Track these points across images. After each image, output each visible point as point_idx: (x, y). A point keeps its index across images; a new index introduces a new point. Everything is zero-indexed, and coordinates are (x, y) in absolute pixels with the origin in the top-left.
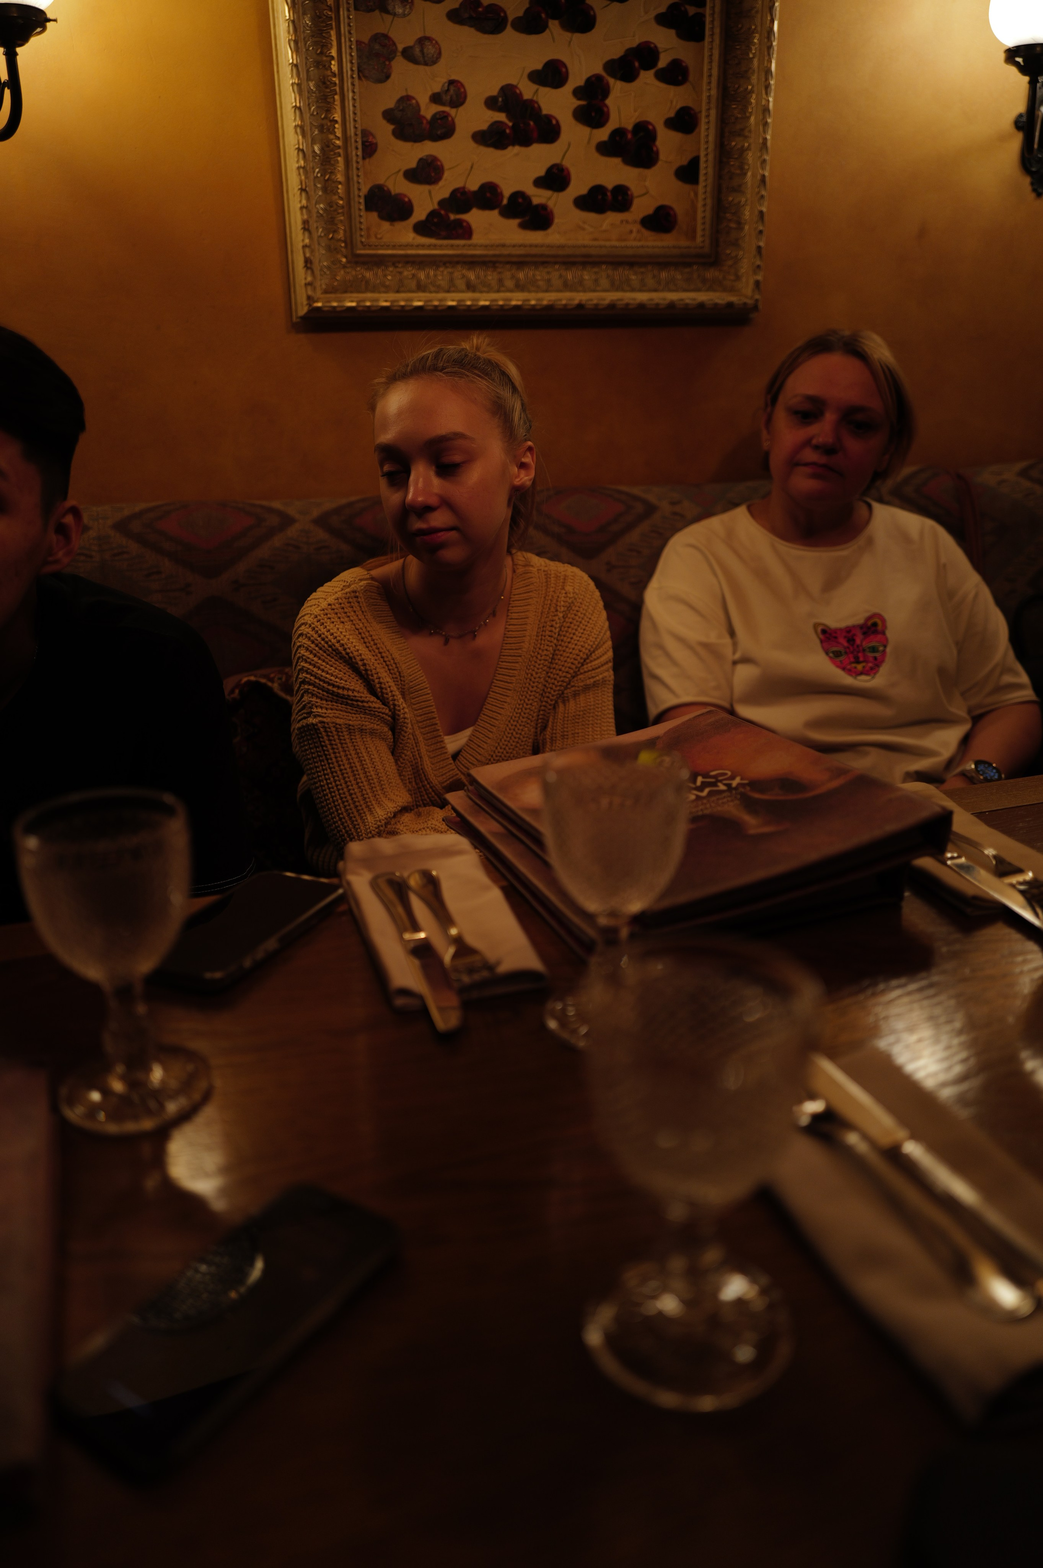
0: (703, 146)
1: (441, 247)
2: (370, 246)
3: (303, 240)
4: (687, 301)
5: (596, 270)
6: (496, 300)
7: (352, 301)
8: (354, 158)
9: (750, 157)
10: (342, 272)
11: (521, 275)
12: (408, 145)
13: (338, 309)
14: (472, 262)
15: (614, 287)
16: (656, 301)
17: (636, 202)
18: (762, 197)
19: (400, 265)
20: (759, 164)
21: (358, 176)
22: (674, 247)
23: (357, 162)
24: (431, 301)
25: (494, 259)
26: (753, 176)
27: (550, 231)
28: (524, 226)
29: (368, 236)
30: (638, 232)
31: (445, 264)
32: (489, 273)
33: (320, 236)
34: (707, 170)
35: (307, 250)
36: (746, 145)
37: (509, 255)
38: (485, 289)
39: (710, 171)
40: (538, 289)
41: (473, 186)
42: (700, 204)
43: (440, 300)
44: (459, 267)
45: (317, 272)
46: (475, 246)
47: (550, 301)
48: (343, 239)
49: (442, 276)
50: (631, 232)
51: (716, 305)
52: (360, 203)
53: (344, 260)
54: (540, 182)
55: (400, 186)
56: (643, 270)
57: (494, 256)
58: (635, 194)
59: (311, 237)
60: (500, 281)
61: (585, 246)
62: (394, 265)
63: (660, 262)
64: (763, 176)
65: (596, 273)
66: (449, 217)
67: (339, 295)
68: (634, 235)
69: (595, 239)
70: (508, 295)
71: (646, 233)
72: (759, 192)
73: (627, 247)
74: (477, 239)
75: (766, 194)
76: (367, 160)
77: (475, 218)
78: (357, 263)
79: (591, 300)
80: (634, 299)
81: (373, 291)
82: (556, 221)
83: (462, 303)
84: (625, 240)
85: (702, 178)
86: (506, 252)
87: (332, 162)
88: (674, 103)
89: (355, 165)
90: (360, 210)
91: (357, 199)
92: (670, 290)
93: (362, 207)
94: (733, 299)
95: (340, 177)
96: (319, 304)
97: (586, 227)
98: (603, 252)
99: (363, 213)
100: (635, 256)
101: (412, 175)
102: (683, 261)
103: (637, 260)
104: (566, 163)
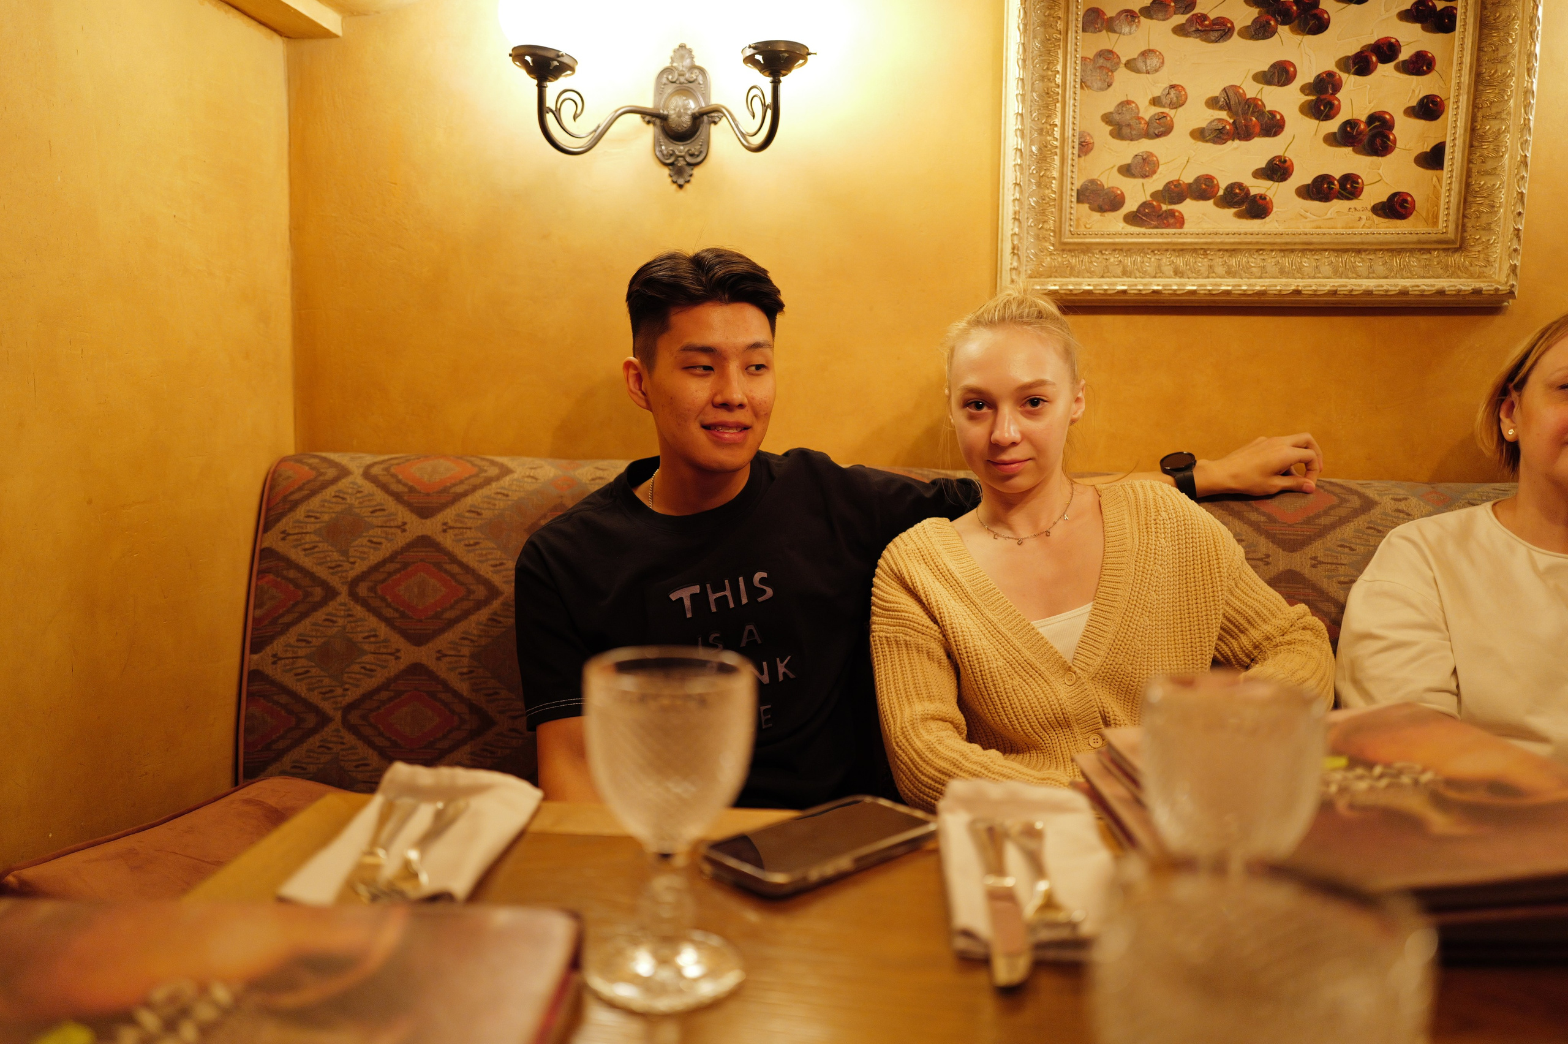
0: (1450, 132)
1: (1150, 235)
2: (1078, 235)
3: (1012, 229)
4: (1424, 288)
5: (1317, 257)
6: (1205, 285)
7: (1055, 285)
8: (1070, 157)
10: (1049, 259)
11: (1233, 262)
12: (1125, 144)
14: (1181, 250)
15: (1337, 274)
16: (1386, 288)
17: (1366, 191)
19: (1107, 253)
21: (1072, 172)
22: (1411, 233)
23: (1073, 160)
24: (1135, 285)
25: (1205, 247)
27: (1267, 219)
28: (1239, 215)
29: (1078, 226)
30: (1369, 219)
31: (1153, 251)
32: (1200, 260)
33: (1030, 226)
34: (1454, 157)
35: (1015, 238)
36: (1503, 127)
37: (1222, 243)
38: (1194, 275)
39: (1458, 155)
40: (1252, 275)
41: (1188, 178)
42: (1443, 191)
43: (1145, 285)
44: (1168, 254)
45: (1024, 259)
46: (1186, 235)
47: (1263, 286)
48: (1052, 228)
49: (1150, 262)
50: (1360, 219)
51: (1459, 291)
52: (1072, 196)
53: (1052, 248)
54: (1259, 174)
55: (1113, 181)
56: (1371, 257)
57: (1206, 243)
58: (1366, 182)
59: (1020, 227)
60: (1211, 268)
61: (1305, 234)
62: (1101, 252)
63: (1395, 249)
64: (1524, 157)
65: (1317, 260)
66: (1161, 208)
67: (1042, 280)
68: (1363, 222)
69: (1318, 227)
70: (1218, 280)
71: (1378, 220)
72: (1518, 173)
73: (1354, 234)
74: (1187, 228)
76: (1083, 158)
77: (1188, 208)
78: (1063, 250)
79: (1309, 286)
80: (1359, 285)
81: (1076, 277)
82: (1275, 210)
83: (1167, 287)
84: (1352, 227)
85: (1447, 163)
86: (1218, 239)
87: (1049, 160)
88: (1417, 92)
89: (1070, 162)
90: (1071, 202)
91: (1069, 192)
92: (1403, 277)
93: (1074, 199)
94: (1483, 285)
95: (1055, 174)
97: (1308, 214)
98: (1327, 239)
99: (1074, 205)
100: (1363, 243)
101: (1126, 171)
102: (1423, 247)
103: (1365, 247)
104: (1289, 155)
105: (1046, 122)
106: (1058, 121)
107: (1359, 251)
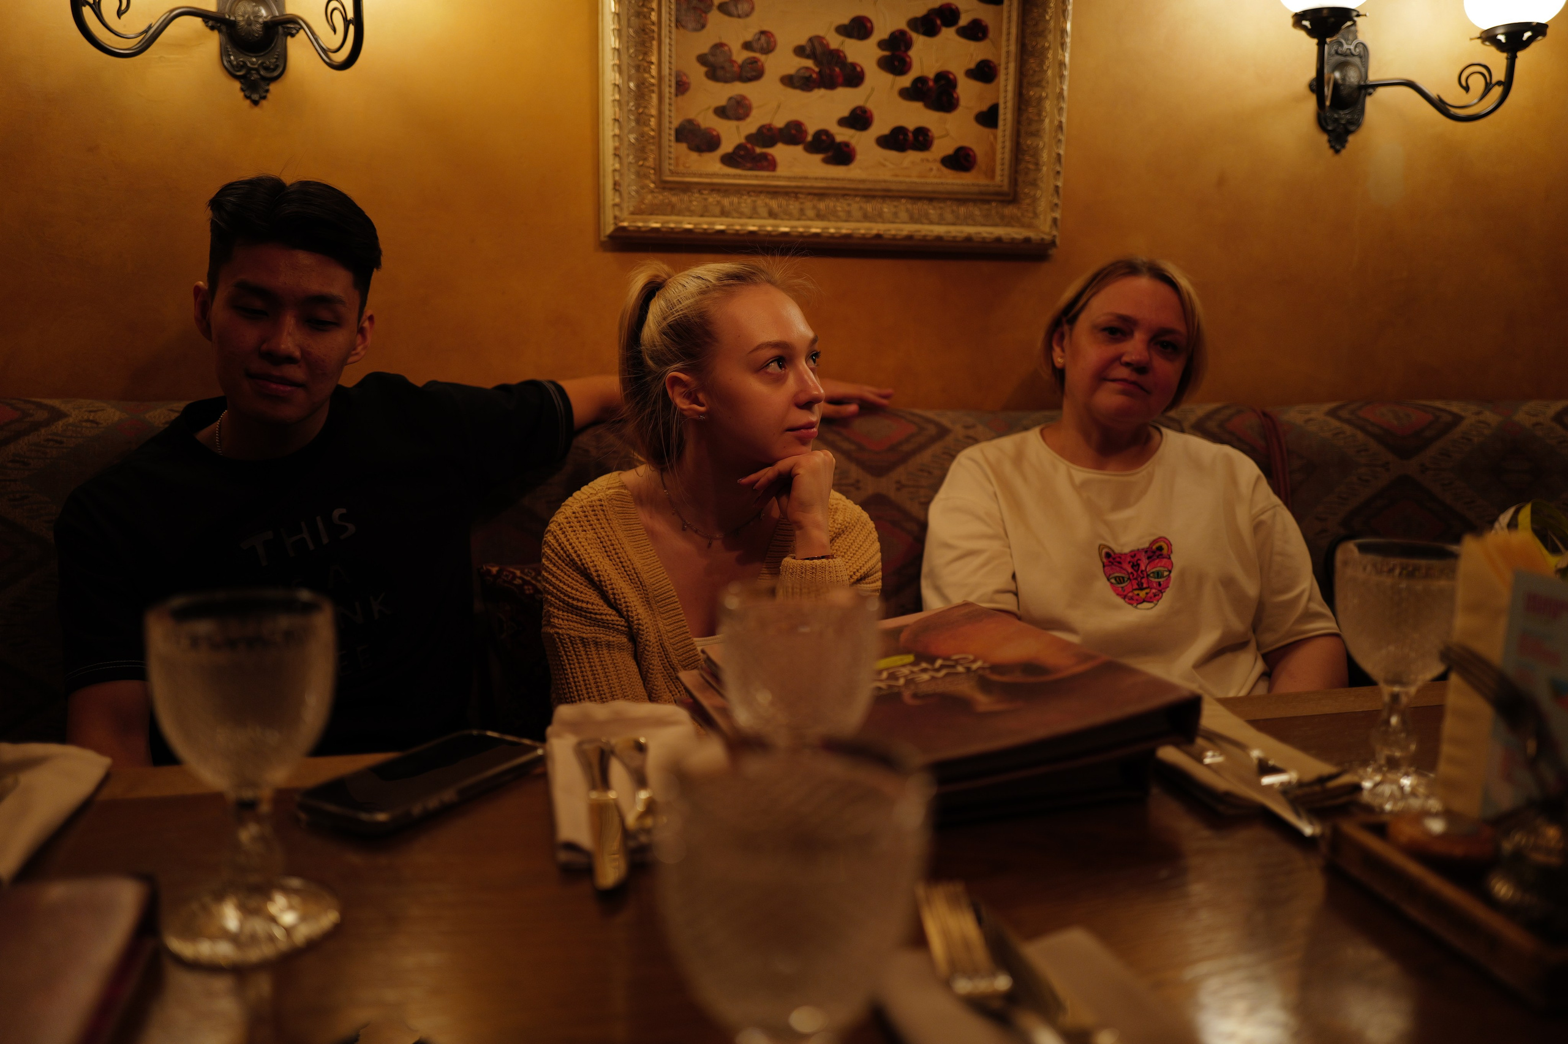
0: (1002, 95)
1: (746, 177)
2: (677, 174)
3: (613, 165)
4: (985, 235)
5: (895, 203)
6: (796, 227)
7: (657, 222)
8: (667, 95)
9: (1048, 105)
10: (650, 197)
11: (822, 206)
12: (719, 86)
13: (643, 229)
14: (774, 192)
15: (913, 220)
16: (954, 234)
17: (936, 144)
18: (1060, 141)
19: (706, 192)
20: (1056, 111)
21: (670, 111)
22: (973, 185)
23: (670, 98)
24: (732, 225)
25: (796, 190)
26: (1051, 122)
27: (852, 166)
28: (827, 161)
29: (677, 165)
30: (938, 170)
31: (748, 193)
32: (791, 203)
33: (631, 163)
34: (1006, 116)
35: (617, 174)
36: (1044, 94)
37: (812, 187)
38: (787, 217)
39: (1009, 116)
40: (839, 219)
41: (779, 123)
42: (999, 146)
43: (741, 225)
44: (762, 197)
45: (625, 195)
46: (779, 178)
47: (848, 229)
48: (653, 166)
49: (746, 203)
50: (931, 170)
51: (1013, 239)
52: (670, 134)
53: (652, 185)
54: (843, 122)
55: (709, 122)
56: (942, 205)
57: (797, 187)
58: (936, 136)
59: (621, 163)
60: (802, 211)
61: (885, 181)
62: (700, 192)
63: (960, 198)
64: (1061, 122)
65: (896, 207)
66: (754, 151)
67: (645, 217)
68: (934, 172)
69: (896, 176)
70: (809, 223)
71: (946, 171)
72: (1056, 136)
73: (926, 183)
74: (781, 171)
75: (1063, 139)
76: (680, 98)
77: (780, 152)
78: (664, 189)
79: (889, 230)
80: (932, 231)
81: (678, 214)
82: (858, 157)
83: (763, 229)
84: (925, 177)
85: (1001, 123)
86: (808, 184)
87: (647, 98)
88: (975, 56)
89: (667, 101)
90: (670, 140)
91: (667, 131)
92: (968, 225)
93: (673, 138)
94: (1031, 234)
95: (654, 112)
96: (625, 224)
97: (887, 163)
98: (903, 187)
99: (673, 144)
100: (934, 192)
101: (722, 112)
102: (982, 198)
103: (936, 195)
104: (870, 106)
105: (643, 59)
106: (655, 59)
107: (931, 200)
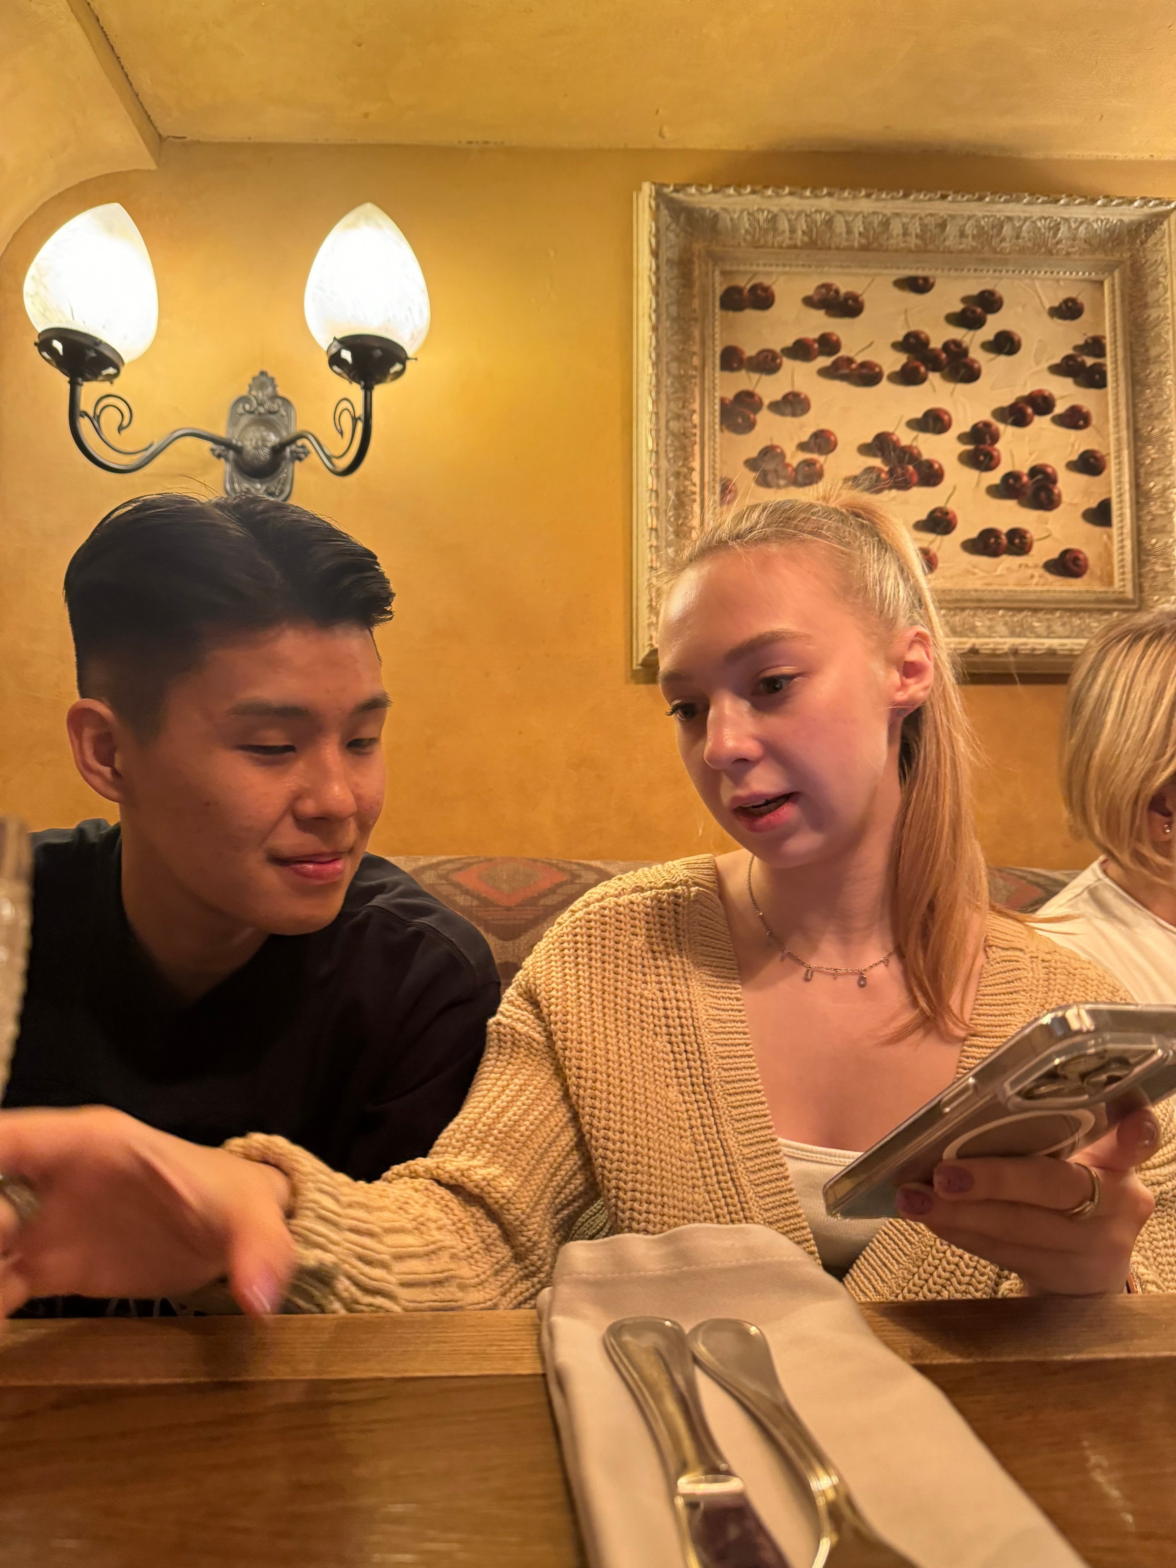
0: (1115, 487)
3: (649, 579)
5: (991, 615)
8: (711, 504)
12: (770, 490)
15: (1014, 632)
16: (1070, 647)
17: (1036, 546)
22: (1086, 592)
23: (714, 508)
27: (934, 575)
30: (1041, 576)
34: (1121, 512)
35: (653, 589)
36: (1168, 484)
39: (1125, 512)
42: (1116, 547)
50: (1032, 577)
54: (921, 526)
56: (1049, 616)
58: (1035, 538)
61: (976, 591)
63: (1071, 608)
65: (991, 620)
68: (1035, 580)
69: (989, 584)
71: (1051, 578)
73: (1029, 592)
76: (725, 506)
82: (941, 566)
84: (1025, 585)
85: (1116, 520)
87: (687, 507)
88: (1076, 446)
89: (711, 510)
95: (695, 522)
97: (976, 571)
98: (999, 596)
100: (1038, 601)
102: (1101, 607)
103: (1041, 605)
104: (951, 507)
105: (683, 465)
106: (696, 464)
107: (1035, 610)
